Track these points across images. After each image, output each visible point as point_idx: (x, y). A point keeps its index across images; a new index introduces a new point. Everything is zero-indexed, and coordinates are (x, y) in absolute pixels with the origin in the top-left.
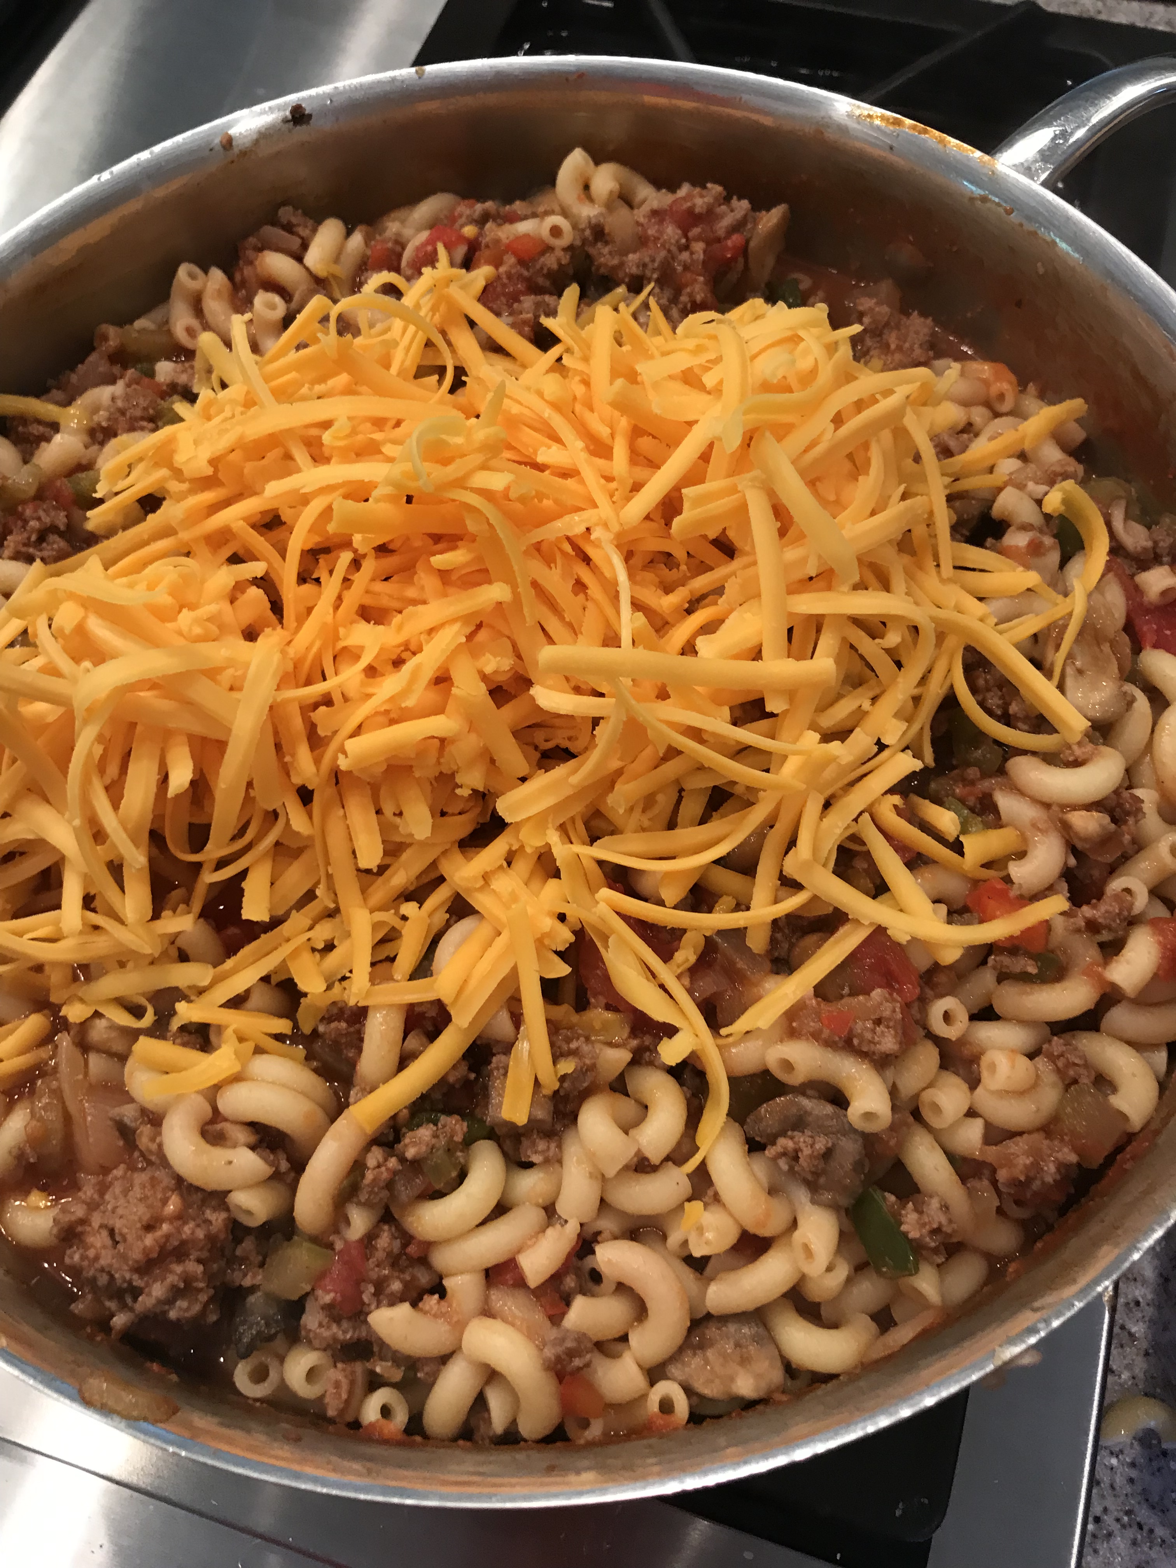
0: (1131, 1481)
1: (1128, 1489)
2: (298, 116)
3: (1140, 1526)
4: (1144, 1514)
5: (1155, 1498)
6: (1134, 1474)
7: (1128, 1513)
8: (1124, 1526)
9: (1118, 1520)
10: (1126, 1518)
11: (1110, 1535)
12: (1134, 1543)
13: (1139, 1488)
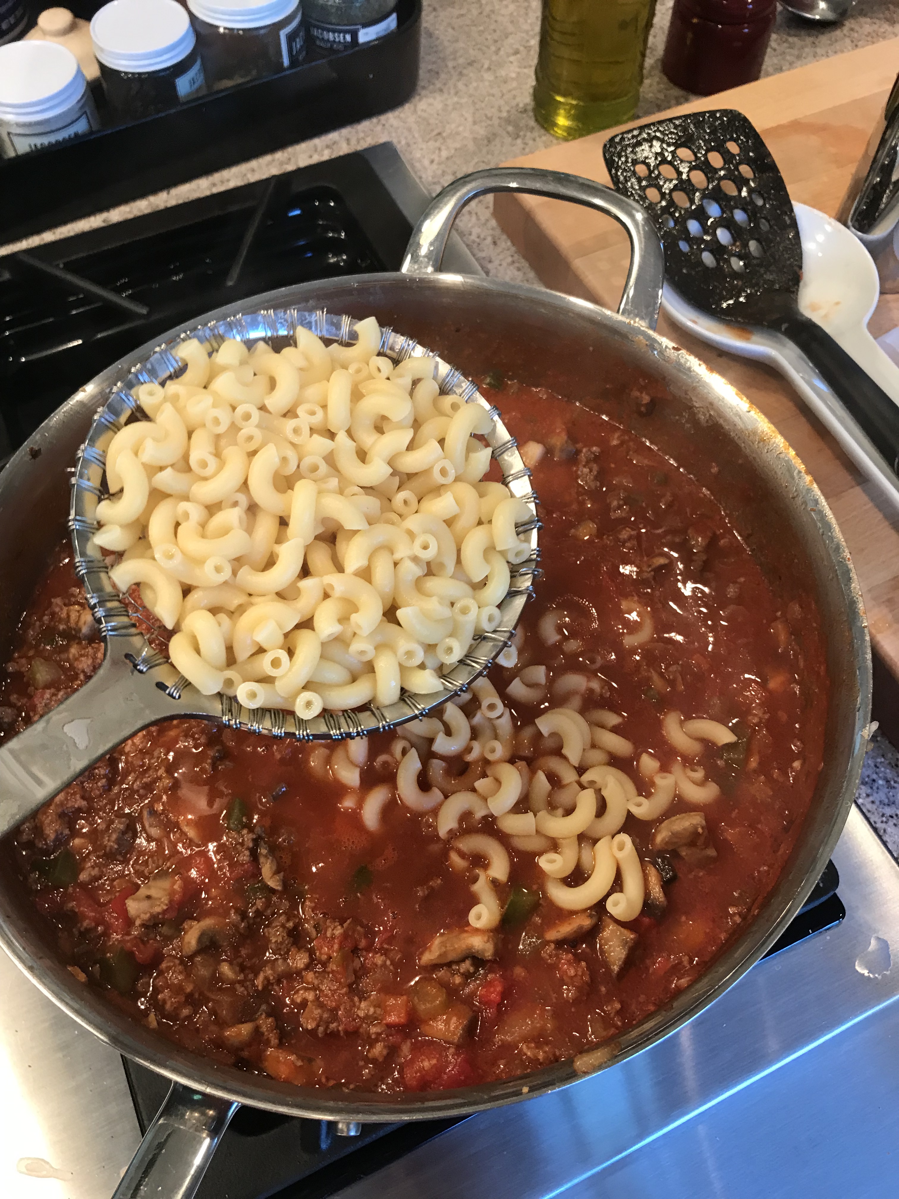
0: (873, 802)
1: (875, 807)
2: (35, 454)
3: (891, 817)
4: (888, 811)
5: (886, 801)
6: (871, 799)
7: (883, 815)
8: (886, 822)
9: (882, 822)
10: (884, 819)
11: (885, 831)
12: (895, 825)
13: (877, 803)
